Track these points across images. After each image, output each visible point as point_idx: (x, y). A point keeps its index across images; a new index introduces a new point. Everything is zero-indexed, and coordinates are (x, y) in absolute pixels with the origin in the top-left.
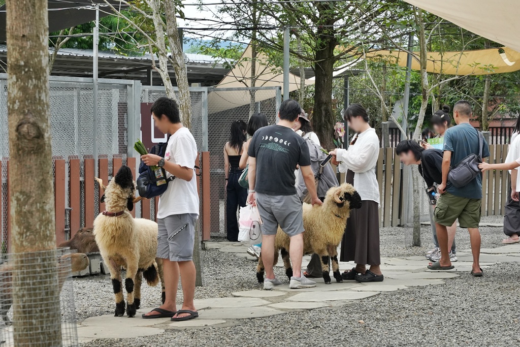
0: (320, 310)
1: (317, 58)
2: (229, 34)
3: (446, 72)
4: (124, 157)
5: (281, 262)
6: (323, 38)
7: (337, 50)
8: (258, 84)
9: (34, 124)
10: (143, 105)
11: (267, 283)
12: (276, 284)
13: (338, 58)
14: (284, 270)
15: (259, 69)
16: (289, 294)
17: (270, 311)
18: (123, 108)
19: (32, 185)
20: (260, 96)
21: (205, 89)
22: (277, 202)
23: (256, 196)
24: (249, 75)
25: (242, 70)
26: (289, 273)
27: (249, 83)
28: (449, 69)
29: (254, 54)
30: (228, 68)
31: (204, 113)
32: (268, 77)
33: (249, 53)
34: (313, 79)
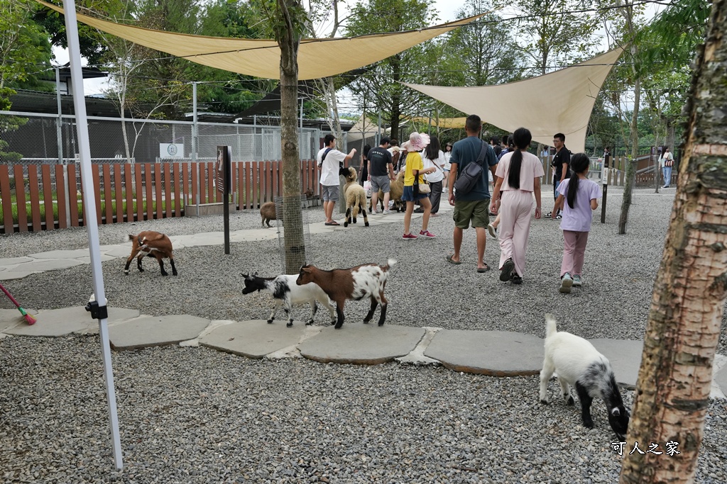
0: (397, 223)
1: (392, 120)
2: (356, 110)
3: (446, 127)
4: (313, 160)
5: (379, 204)
6: (395, 112)
7: (400, 117)
8: (366, 131)
9: (292, 143)
10: (321, 139)
11: (373, 212)
12: (377, 213)
13: (401, 120)
14: (380, 207)
15: (366, 124)
16: (383, 217)
17: (377, 224)
18: (313, 140)
19: (291, 168)
20: (367, 136)
21: (346, 132)
22: (379, 179)
23: (371, 176)
24: (362, 127)
25: (359, 125)
26: (383, 208)
27: (362, 130)
28: (447, 125)
29: (364, 118)
30: (354, 124)
31: (346, 142)
32: (370, 128)
33: (362, 118)
34: (390, 129)
